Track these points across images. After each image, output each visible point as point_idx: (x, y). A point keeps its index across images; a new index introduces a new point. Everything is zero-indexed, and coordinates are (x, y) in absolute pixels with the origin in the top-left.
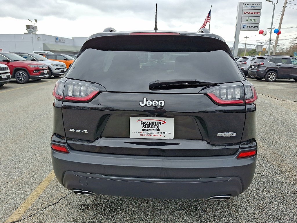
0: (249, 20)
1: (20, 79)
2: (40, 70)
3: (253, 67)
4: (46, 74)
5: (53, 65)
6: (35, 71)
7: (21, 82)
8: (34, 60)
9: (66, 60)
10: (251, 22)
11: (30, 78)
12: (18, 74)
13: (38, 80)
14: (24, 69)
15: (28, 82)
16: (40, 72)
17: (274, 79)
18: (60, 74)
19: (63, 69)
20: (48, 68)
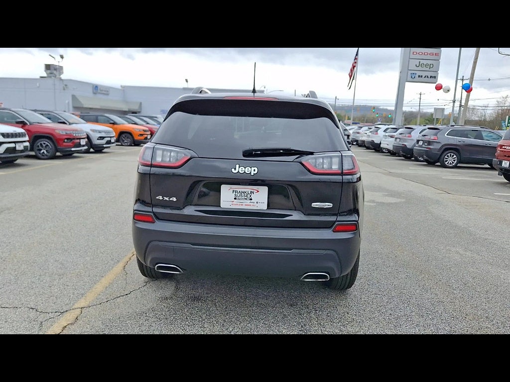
0: (420, 65)
1: (42, 152)
2: (74, 139)
3: (421, 143)
4: (84, 146)
5: (93, 131)
6: (66, 141)
7: (43, 157)
8: (64, 123)
9: (114, 123)
10: (425, 69)
11: (58, 151)
12: (39, 144)
13: (68, 155)
14: (49, 136)
15: (54, 157)
16: (73, 143)
17: (454, 164)
18: (105, 146)
19: (109, 139)
20: (85, 136)
